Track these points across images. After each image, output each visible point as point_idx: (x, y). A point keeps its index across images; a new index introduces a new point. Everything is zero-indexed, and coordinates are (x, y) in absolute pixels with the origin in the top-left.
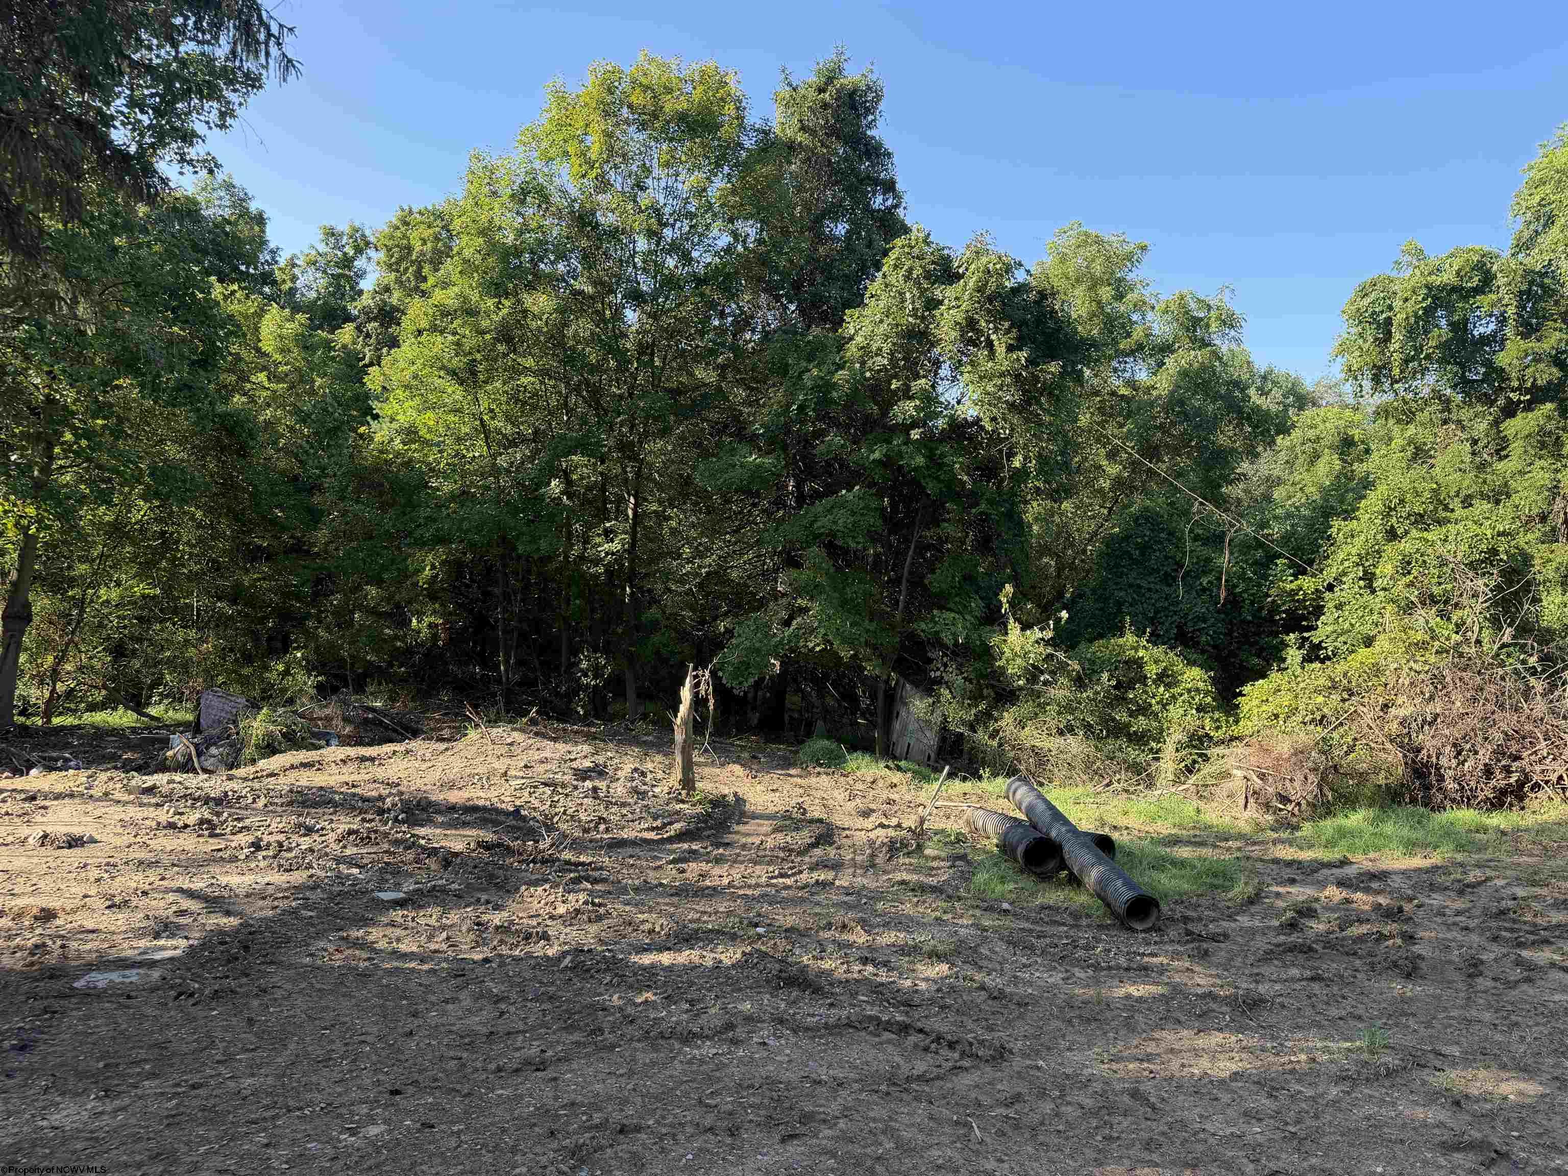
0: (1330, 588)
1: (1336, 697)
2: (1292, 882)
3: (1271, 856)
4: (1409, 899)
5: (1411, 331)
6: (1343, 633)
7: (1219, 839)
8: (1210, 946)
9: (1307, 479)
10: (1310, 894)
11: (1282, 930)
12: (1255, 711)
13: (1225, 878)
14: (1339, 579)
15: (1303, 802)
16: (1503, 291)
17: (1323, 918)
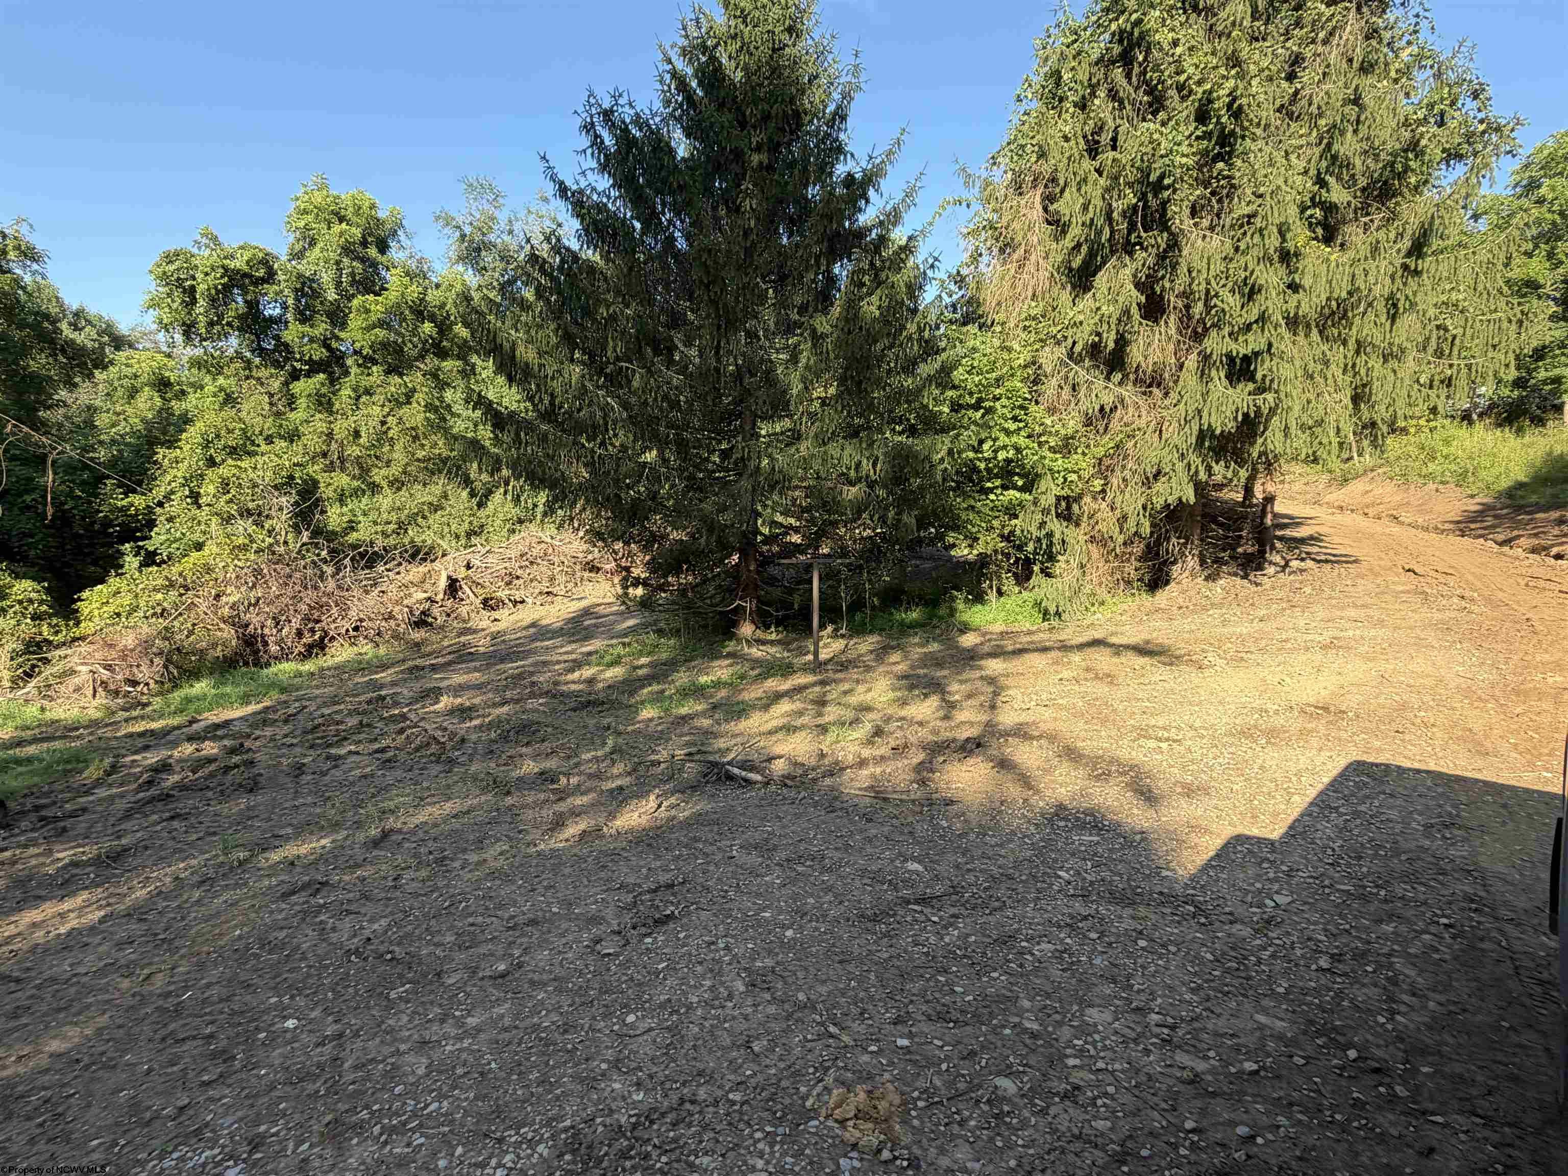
0: (160, 504)
1: (173, 593)
2: (146, 748)
3: (122, 732)
4: (248, 736)
5: (213, 300)
6: (176, 540)
7: (69, 730)
8: (67, 823)
9: (130, 410)
10: (165, 753)
11: (140, 789)
12: (96, 612)
13: (78, 761)
14: (168, 497)
15: (151, 682)
16: (284, 285)
17: (178, 769)
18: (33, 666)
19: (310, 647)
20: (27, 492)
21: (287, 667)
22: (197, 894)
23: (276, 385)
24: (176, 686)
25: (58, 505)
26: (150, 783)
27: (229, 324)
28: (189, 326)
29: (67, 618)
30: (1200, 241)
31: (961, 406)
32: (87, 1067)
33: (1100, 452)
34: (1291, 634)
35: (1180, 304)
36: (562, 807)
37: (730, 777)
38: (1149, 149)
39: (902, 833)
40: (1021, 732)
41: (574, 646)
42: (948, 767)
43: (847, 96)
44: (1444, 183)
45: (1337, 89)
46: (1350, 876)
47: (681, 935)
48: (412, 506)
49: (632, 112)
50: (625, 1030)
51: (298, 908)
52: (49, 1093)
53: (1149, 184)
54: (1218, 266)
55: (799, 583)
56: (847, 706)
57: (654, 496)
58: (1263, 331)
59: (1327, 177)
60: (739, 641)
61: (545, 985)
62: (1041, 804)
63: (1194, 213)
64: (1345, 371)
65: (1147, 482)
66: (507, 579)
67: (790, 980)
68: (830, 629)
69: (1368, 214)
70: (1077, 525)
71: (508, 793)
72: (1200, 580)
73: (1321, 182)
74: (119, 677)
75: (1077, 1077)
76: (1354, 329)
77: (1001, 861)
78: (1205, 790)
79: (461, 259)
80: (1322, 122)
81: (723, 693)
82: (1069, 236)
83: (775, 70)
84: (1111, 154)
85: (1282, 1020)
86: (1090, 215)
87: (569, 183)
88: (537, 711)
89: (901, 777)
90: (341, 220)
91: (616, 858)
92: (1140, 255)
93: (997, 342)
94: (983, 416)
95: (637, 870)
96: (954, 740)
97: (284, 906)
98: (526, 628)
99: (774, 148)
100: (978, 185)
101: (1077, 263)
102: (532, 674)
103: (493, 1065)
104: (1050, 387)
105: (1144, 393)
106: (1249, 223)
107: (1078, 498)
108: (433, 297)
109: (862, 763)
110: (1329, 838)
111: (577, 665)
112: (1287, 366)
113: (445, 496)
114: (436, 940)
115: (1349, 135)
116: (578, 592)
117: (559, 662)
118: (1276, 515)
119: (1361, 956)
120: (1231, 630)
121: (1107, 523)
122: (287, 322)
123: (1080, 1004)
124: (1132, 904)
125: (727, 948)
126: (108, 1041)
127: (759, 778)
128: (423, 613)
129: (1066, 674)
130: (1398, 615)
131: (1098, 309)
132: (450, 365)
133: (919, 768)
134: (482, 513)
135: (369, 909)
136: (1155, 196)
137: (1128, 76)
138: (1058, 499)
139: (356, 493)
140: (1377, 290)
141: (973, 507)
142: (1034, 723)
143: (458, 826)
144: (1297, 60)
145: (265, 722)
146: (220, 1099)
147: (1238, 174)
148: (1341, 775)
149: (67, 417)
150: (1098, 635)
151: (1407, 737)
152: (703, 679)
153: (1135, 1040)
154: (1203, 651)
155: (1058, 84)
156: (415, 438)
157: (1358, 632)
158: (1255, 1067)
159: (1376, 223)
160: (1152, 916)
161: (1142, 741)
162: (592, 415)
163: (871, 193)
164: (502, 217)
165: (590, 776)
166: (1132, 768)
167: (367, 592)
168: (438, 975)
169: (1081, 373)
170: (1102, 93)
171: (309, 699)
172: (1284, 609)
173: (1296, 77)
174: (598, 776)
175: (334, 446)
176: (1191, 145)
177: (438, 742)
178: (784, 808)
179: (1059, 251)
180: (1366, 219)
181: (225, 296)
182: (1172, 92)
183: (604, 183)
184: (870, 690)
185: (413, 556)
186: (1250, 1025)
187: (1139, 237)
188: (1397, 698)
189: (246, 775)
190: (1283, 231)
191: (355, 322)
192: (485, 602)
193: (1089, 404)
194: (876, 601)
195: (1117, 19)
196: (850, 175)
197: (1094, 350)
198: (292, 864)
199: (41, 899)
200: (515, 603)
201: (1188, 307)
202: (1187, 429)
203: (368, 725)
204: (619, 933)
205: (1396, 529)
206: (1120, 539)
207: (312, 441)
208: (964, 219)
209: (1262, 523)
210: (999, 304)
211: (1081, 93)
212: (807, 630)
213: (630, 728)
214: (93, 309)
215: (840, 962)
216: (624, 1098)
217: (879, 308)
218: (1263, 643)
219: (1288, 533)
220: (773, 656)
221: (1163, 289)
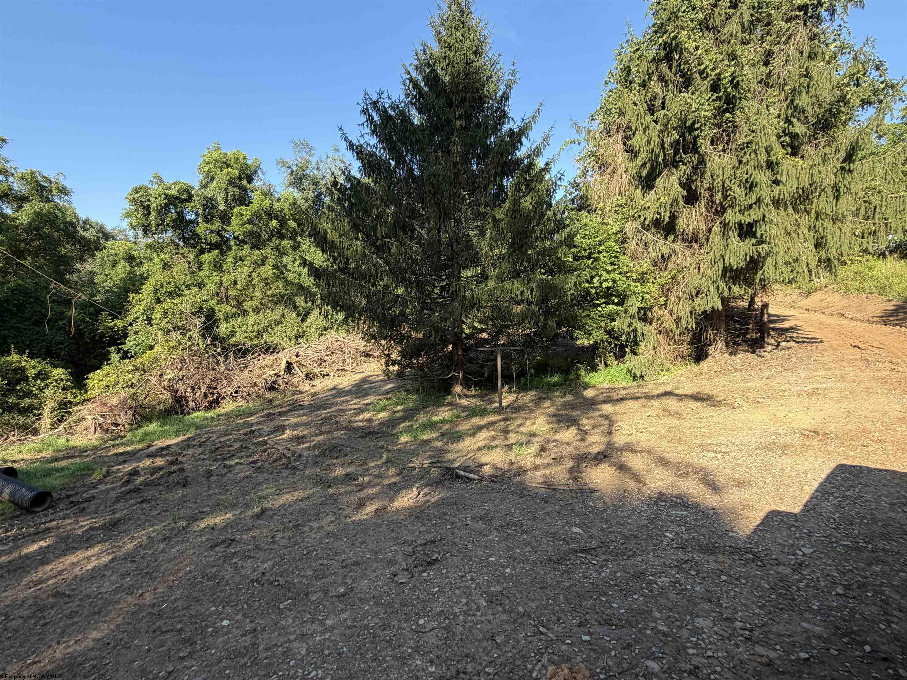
0: (131, 325)
1: (138, 374)
2: (125, 462)
3: (112, 453)
4: (180, 454)
5: (159, 212)
6: (139, 345)
7: (82, 452)
8: (85, 505)
9: (113, 273)
10: (134, 465)
11: (123, 485)
12: (96, 385)
13: (88, 469)
14: (135, 320)
15: (126, 424)
16: (197, 203)
17: (142, 473)
18: (63, 416)
19: (211, 403)
20: (61, 319)
21: (199, 414)
22: (162, 546)
23: (192, 256)
24: (139, 426)
25: (77, 327)
26: (128, 482)
27: (168, 225)
28: (146, 227)
29: (80, 389)
30: (717, 158)
31: (579, 258)
32: (114, 648)
33: (662, 281)
34: (787, 387)
35: (707, 195)
36: (362, 494)
37: (458, 477)
38: (685, 108)
39: (567, 510)
40: (629, 448)
41: (358, 400)
42: (589, 470)
43: (509, 87)
44: (862, 119)
45: (794, 69)
46: (847, 536)
47: (444, 571)
48: (265, 322)
49: (389, 102)
50: (419, 629)
51: (220, 554)
52: (95, 662)
53: (686, 127)
54: (729, 172)
55: (488, 361)
56: (522, 433)
57: (403, 314)
58: (759, 208)
59: (792, 119)
60: (454, 396)
61: (368, 601)
62: (649, 492)
63: (712, 143)
64: (809, 230)
65: (692, 298)
66: (319, 362)
67: (512, 599)
68: (506, 388)
69: (816, 139)
70: (651, 324)
71: (329, 487)
72: (726, 355)
73: (788, 121)
74: (109, 422)
75: (696, 661)
76: (814, 206)
77: (629, 527)
78: (749, 484)
79: (291, 184)
80: (787, 88)
81: (447, 426)
82: (639, 159)
83: (468, 75)
84: (663, 112)
85: (819, 626)
86: (652, 146)
87: (355, 142)
88: (341, 438)
89: (562, 476)
90: (228, 166)
91: (399, 525)
92: (682, 168)
93: (599, 220)
94: (593, 262)
95: (412, 532)
96: (589, 453)
97: (212, 553)
98: (331, 390)
99: (468, 117)
100: (584, 132)
101: (644, 173)
102: (335, 416)
103: (345, 649)
104: (632, 245)
105: (688, 246)
106: (747, 147)
107: (650, 309)
108: (277, 206)
109: (536, 468)
110: (831, 512)
111: (361, 411)
112: (775, 227)
113: (283, 316)
114: (302, 574)
115: (804, 94)
116: (358, 369)
117: (350, 410)
118: (769, 315)
119: (862, 586)
120: (749, 384)
121: (669, 323)
122: (198, 223)
123: (691, 616)
124: (713, 553)
125: (472, 579)
126: (124, 632)
127: (476, 477)
128: (273, 382)
129: (650, 413)
130: (852, 374)
131: (658, 199)
132: (286, 243)
133: (571, 470)
134: (304, 325)
135: (260, 555)
136: (690, 134)
137: (670, 68)
138: (639, 309)
139: (235, 316)
140: (826, 182)
141: (589, 315)
142: (636, 442)
143: (304, 506)
144: (769, 54)
145: (189, 446)
146: (191, 667)
147: (738, 120)
148: (832, 473)
149: (80, 278)
150: (668, 389)
151: (870, 449)
152: (435, 418)
153: (728, 638)
154: (733, 398)
155: (629, 74)
156: (267, 284)
157: (829, 385)
158: (807, 656)
159: (823, 143)
160: (728, 561)
161: (705, 453)
162: (369, 269)
163: (524, 139)
164: (313, 160)
165: (376, 476)
166: (702, 469)
167: (242, 371)
168: (306, 595)
169: (649, 236)
170: (655, 78)
171: (212, 433)
172: (781, 372)
173: (769, 63)
174: (380, 476)
175: (223, 289)
176: (709, 105)
177: (286, 457)
178: (494, 495)
179: (633, 167)
180: (816, 141)
181: (166, 210)
182: (697, 76)
183: (373, 140)
184: (534, 424)
185: (267, 350)
186: (799, 629)
187: (681, 157)
188: (860, 425)
189: (181, 477)
190: (768, 150)
191: (235, 221)
192: (307, 375)
193: (654, 254)
194: (532, 370)
195: (662, 37)
196: (511, 130)
197: (657, 223)
198: (213, 528)
199: (76, 549)
200: (324, 376)
201: (712, 196)
202: (716, 266)
203: (246, 447)
204: (407, 570)
205: (843, 322)
206: (678, 332)
207: (211, 287)
208: (577, 151)
209: (761, 320)
210: (599, 198)
211: (643, 79)
212: (494, 389)
213: (395, 448)
214: (93, 219)
215: (541, 588)
216: (423, 670)
217: (531, 203)
218: (770, 392)
219: (777, 325)
220: (476, 405)
221: (697, 187)
